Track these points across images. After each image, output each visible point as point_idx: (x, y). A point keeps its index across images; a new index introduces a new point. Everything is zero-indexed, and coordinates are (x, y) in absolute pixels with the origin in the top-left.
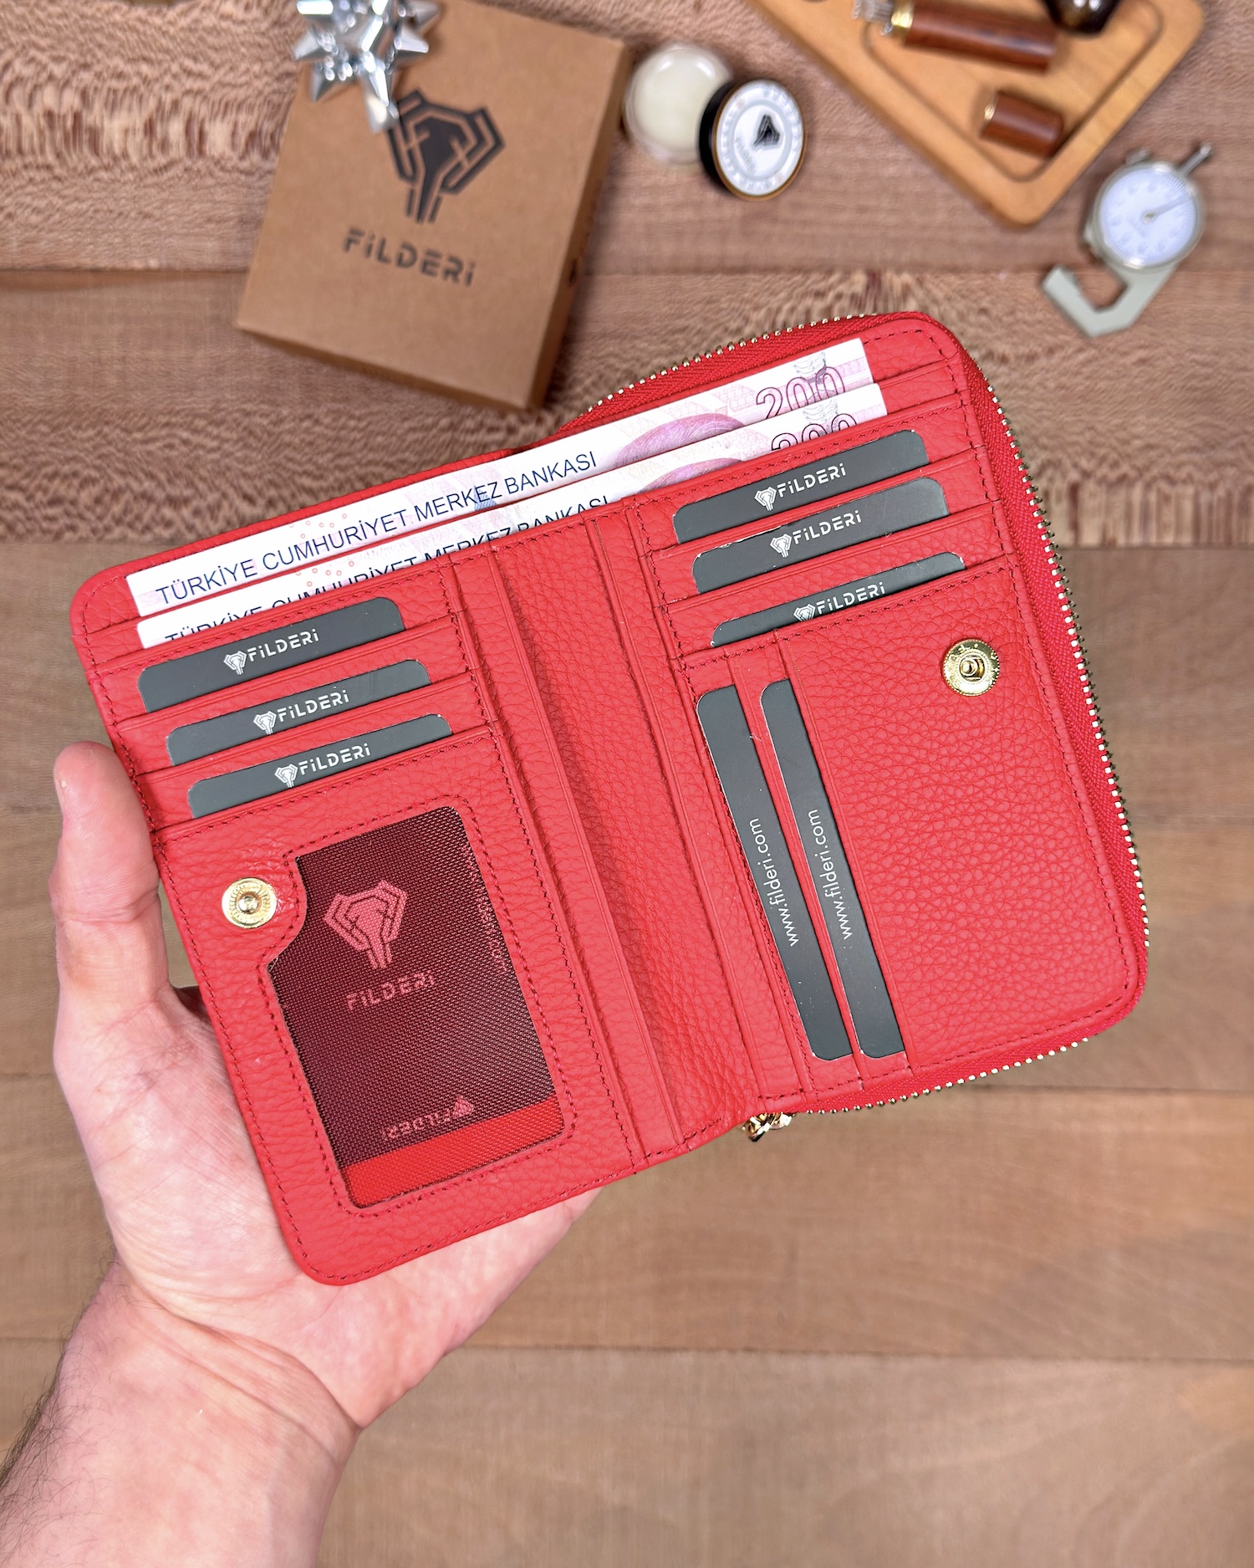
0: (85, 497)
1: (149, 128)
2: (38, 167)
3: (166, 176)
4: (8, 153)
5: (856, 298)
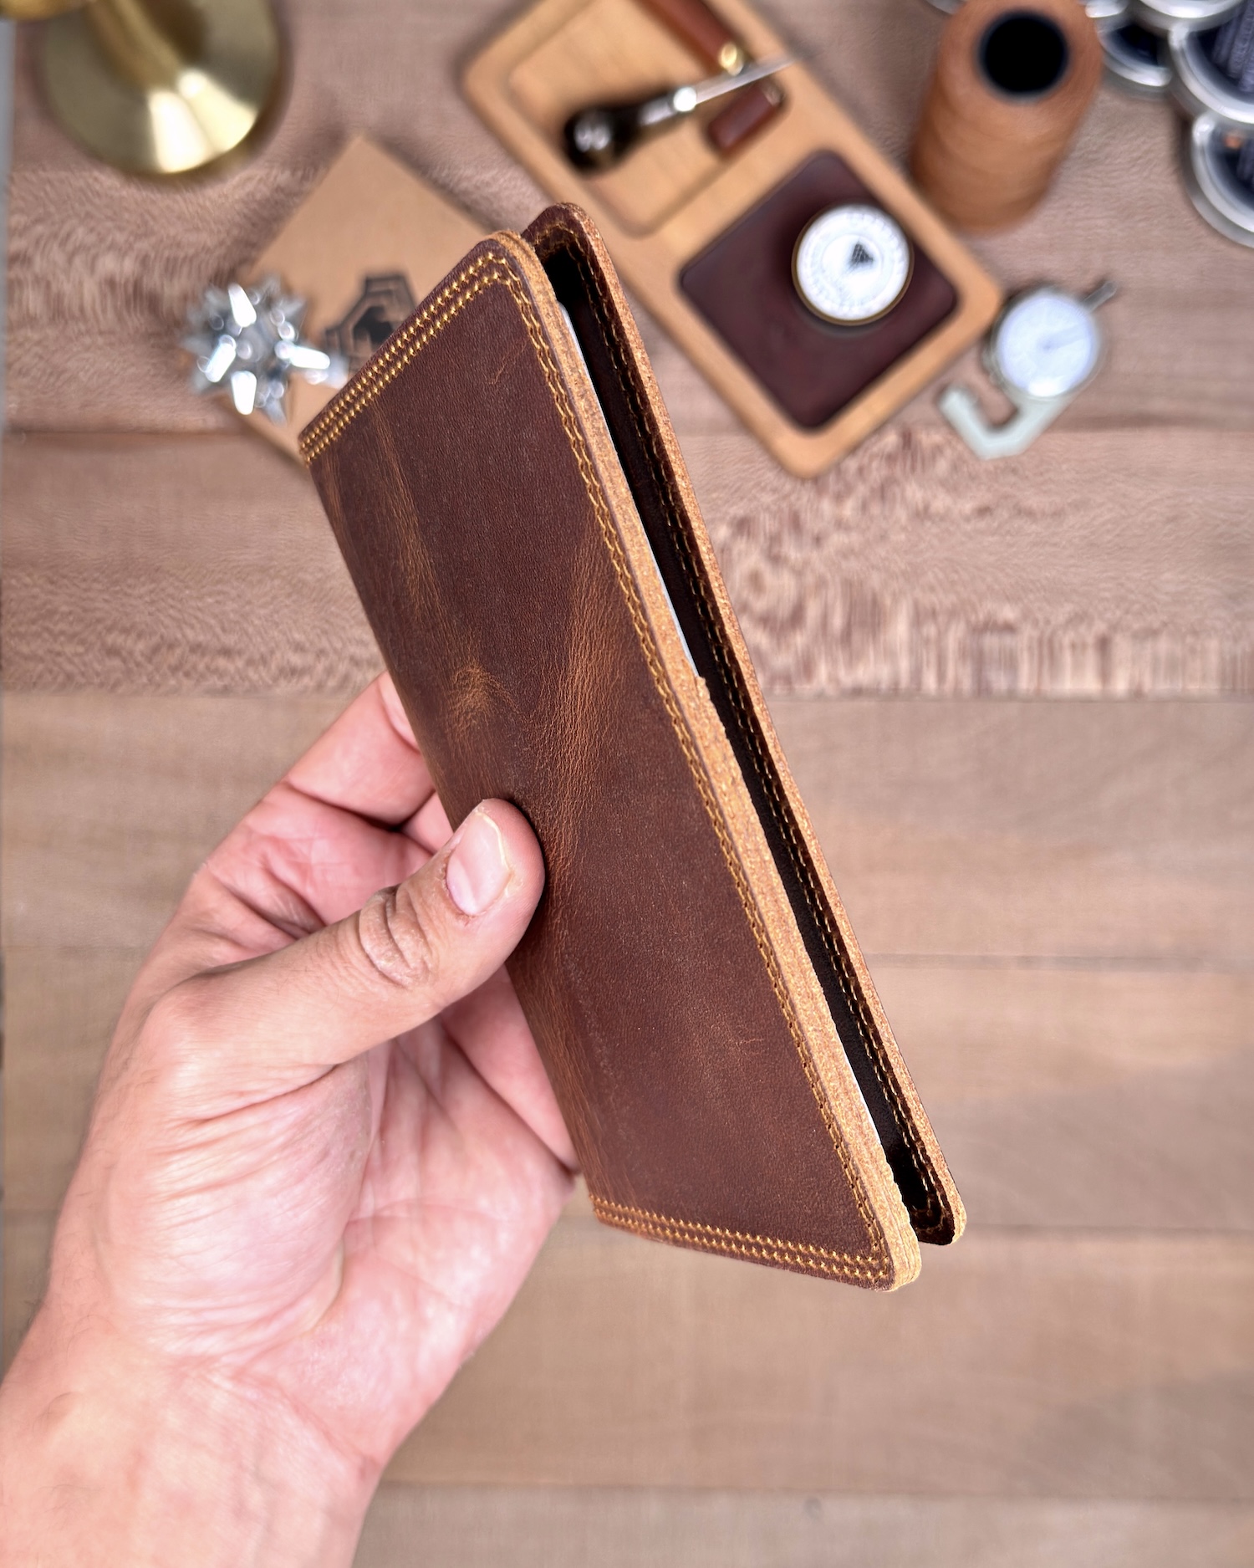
0: (141, 646)
2: (101, 333)
4: (73, 317)
5: (890, 459)
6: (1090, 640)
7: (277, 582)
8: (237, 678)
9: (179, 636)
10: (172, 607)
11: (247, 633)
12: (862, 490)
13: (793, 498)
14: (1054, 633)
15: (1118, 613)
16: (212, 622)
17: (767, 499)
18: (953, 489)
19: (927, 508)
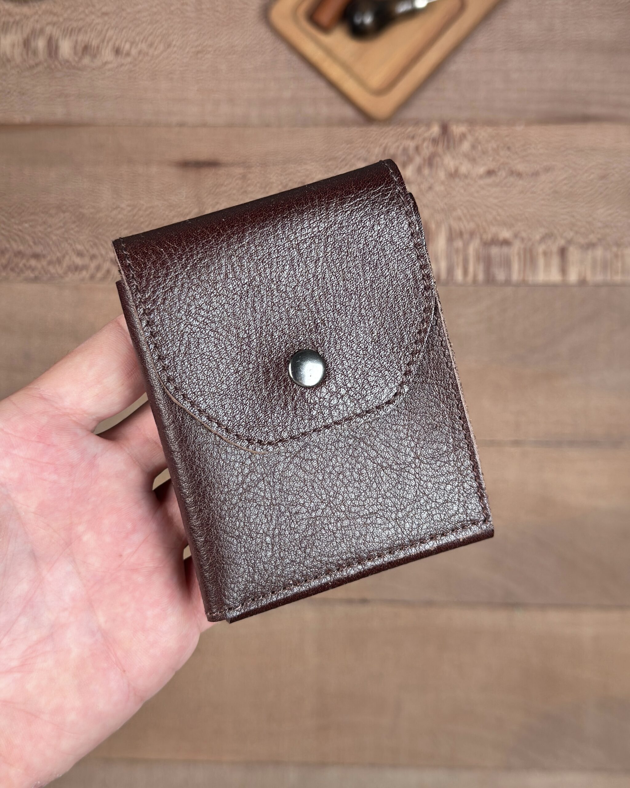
1: (26, 43)
3: (35, 71)
5: (435, 141)
6: (555, 248)
7: (67, 214)
8: (43, 272)
9: (8, 246)
10: (3, 229)
11: (48, 245)
12: (418, 160)
14: (533, 245)
15: (572, 233)
16: (28, 238)
18: (473, 161)
19: (456, 171)
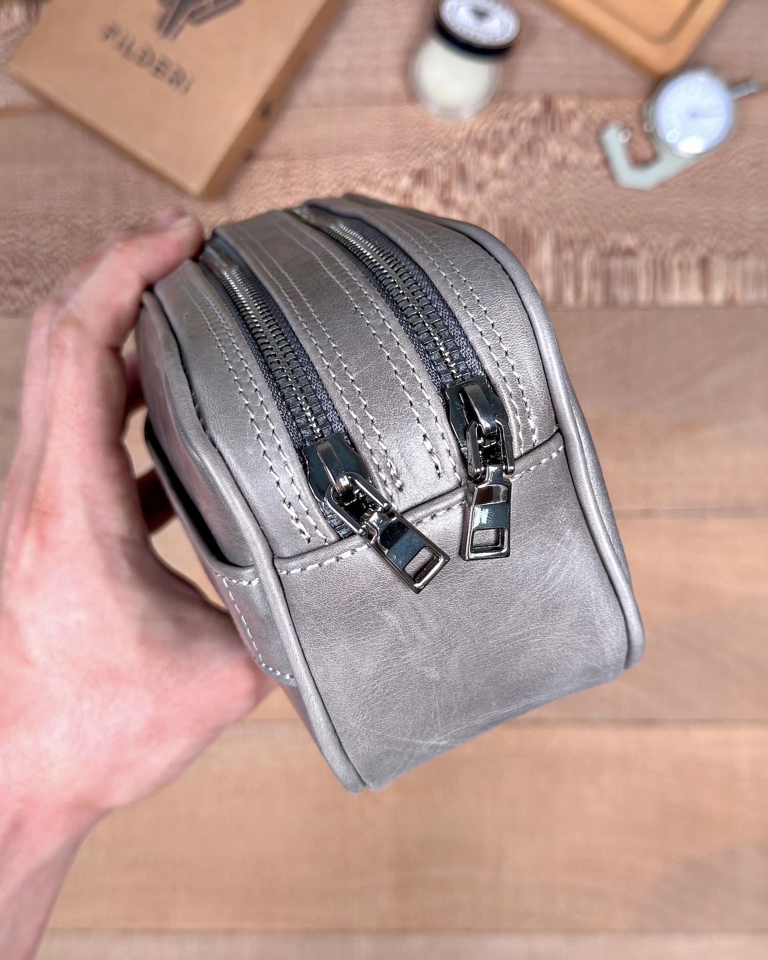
5: (535, 121)
6: (694, 260)
7: (55, 226)
8: (26, 302)
11: (33, 268)
12: (513, 146)
13: (459, 153)
14: (665, 255)
15: (715, 239)
17: (439, 155)
19: (564, 159)
